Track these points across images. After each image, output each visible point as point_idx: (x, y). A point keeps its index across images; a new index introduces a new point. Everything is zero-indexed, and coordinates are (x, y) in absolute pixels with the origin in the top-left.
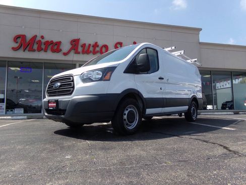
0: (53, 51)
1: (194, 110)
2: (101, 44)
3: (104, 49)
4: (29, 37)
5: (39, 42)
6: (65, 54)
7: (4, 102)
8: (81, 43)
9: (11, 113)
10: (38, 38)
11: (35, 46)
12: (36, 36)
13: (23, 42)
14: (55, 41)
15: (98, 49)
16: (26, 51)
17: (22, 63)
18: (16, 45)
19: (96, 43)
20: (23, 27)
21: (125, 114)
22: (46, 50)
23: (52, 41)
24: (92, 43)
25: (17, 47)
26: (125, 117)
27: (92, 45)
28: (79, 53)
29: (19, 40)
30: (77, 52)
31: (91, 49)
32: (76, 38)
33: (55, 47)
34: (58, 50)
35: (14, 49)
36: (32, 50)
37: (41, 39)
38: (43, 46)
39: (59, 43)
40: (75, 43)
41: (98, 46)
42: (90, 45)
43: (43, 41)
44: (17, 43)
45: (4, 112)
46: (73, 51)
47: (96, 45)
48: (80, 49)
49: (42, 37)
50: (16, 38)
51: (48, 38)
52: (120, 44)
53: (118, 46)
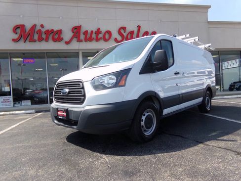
0: (55, 40)
1: (208, 100)
2: (103, 30)
3: (107, 36)
4: (28, 27)
5: (40, 32)
6: (67, 43)
7: (10, 95)
8: (83, 30)
9: (19, 105)
10: (38, 28)
11: (36, 37)
12: (35, 26)
13: (23, 33)
14: (55, 29)
15: (100, 36)
16: (27, 41)
17: (24, 54)
18: (16, 36)
19: (99, 29)
20: (21, 16)
21: (142, 120)
22: (47, 40)
23: (53, 30)
24: (95, 29)
25: (18, 38)
26: (143, 123)
27: (94, 31)
28: (81, 41)
29: (19, 31)
30: (79, 40)
31: (94, 36)
32: (77, 25)
33: (56, 36)
34: (59, 39)
35: (14, 40)
36: (32, 40)
37: (41, 28)
38: (44, 36)
39: (59, 32)
40: (76, 30)
41: (101, 32)
42: (92, 32)
43: (43, 30)
44: (17, 33)
45: (12, 105)
46: (75, 40)
47: (98, 32)
48: (82, 37)
49: (42, 26)
50: (15, 29)
51: (48, 27)
52: (124, 28)
53: (122, 31)
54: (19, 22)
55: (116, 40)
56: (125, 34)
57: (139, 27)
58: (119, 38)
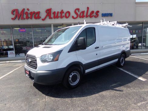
0: (36, 18)
1: (122, 60)
2: (65, 11)
3: (67, 15)
4: (20, 10)
5: (27, 13)
6: (43, 20)
7: (13, 50)
8: (53, 11)
9: (18, 56)
10: (26, 11)
11: (25, 16)
12: (24, 10)
13: (18, 14)
14: (36, 11)
15: (64, 14)
16: (20, 19)
18: (13, 16)
19: (62, 11)
20: (16, 4)
21: (70, 78)
22: (31, 18)
23: (34, 12)
24: (60, 11)
25: (15, 18)
28: (52, 18)
29: (15, 13)
30: (50, 18)
31: (59, 15)
32: (49, 8)
33: (37, 16)
34: (39, 18)
35: (12, 19)
36: (23, 19)
38: (29, 16)
39: (38, 13)
40: (49, 11)
41: (63, 12)
42: (58, 12)
43: (29, 12)
44: (14, 15)
45: (15, 55)
46: (48, 18)
47: (62, 12)
48: (52, 16)
49: (28, 9)
50: (13, 12)
51: (32, 10)
52: (78, 9)
53: (77, 11)
54: (15, 7)
55: (73, 17)
56: (79, 13)
57: (88, 8)
58: (75, 16)
